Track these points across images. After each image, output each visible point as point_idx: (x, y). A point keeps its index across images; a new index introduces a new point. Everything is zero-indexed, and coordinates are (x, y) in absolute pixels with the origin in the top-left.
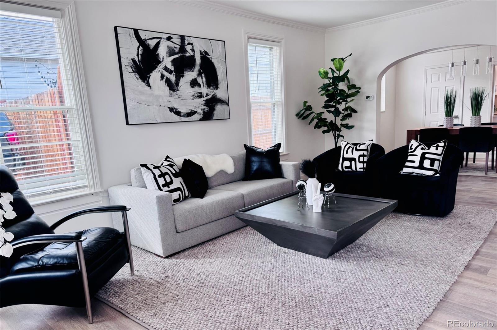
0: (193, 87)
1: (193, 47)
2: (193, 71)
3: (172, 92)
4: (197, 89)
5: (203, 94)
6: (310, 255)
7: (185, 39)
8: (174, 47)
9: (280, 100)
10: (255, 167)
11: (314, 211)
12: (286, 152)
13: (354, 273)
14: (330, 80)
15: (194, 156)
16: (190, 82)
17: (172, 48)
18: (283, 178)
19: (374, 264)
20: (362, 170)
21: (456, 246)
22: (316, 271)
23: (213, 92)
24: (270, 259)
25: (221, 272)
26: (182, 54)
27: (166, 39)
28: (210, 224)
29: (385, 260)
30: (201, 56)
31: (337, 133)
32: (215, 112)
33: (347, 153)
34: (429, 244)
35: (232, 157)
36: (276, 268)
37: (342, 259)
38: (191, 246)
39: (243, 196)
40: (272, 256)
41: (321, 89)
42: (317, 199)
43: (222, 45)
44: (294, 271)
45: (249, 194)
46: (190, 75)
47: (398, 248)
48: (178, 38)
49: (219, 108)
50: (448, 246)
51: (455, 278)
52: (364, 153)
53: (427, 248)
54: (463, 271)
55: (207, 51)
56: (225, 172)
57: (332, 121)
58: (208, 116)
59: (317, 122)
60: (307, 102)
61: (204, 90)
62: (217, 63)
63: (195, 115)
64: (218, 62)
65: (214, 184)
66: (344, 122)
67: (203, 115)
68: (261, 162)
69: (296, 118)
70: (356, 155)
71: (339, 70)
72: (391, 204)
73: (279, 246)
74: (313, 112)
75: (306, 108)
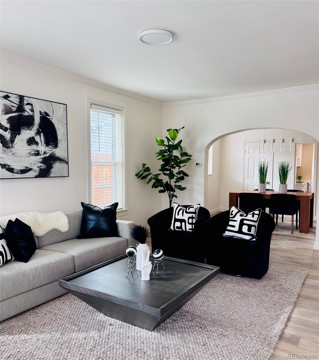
0: (29, 145)
1: (32, 107)
2: (31, 130)
3: (5, 149)
4: (34, 147)
5: (40, 152)
6: (136, 327)
7: (24, 99)
8: (12, 106)
9: (121, 161)
10: (91, 225)
11: (142, 279)
12: (125, 208)
13: (177, 349)
14: (166, 147)
15: (24, 214)
16: (26, 140)
17: (8, 106)
18: (119, 236)
19: (197, 336)
20: (191, 231)
21: (271, 312)
22: (139, 348)
23: (51, 151)
24: (94, 333)
25: (35, 353)
26: (20, 113)
27: (3, 98)
28: (33, 290)
29: (208, 331)
30: (41, 117)
31: (172, 193)
32: (52, 170)
33: (178, 215)
34: (248, 310)
35: (67, 215)
36: (98, 346)
37: (167, 330)
38: (7, 317)
39: (74, 258)
40: (97, 329)
41: (157, 155)
42: (145, 267)
43: (63, 108)
44: (117, 349)
45: (80, 256)
46: (26, 134)
47: (221, 315)
48: (16, 98)
49: (57, 167)
50: (264, 311)
51: (271, 351)
52: (192, 216)
53: (247, 314)
54: (278, 341)
55: (47, 112)
56: (59, 231)
57: (167, 182)
58: (44, 173)
59: (154, 182)
60: (146, 164)
61: (42, 148)
62: (57, 124)
63: (30, 172)
64: (59, 123)
65: (45, 243)
66: (178, 184)
67: (39, 172)
68: (98, 221)
69: (135, 177)
70: (186, 217)
71: (174, 139)
72: (214, 271)
73: (106, 315)
74: (150, 174)
75: (145, 169)
